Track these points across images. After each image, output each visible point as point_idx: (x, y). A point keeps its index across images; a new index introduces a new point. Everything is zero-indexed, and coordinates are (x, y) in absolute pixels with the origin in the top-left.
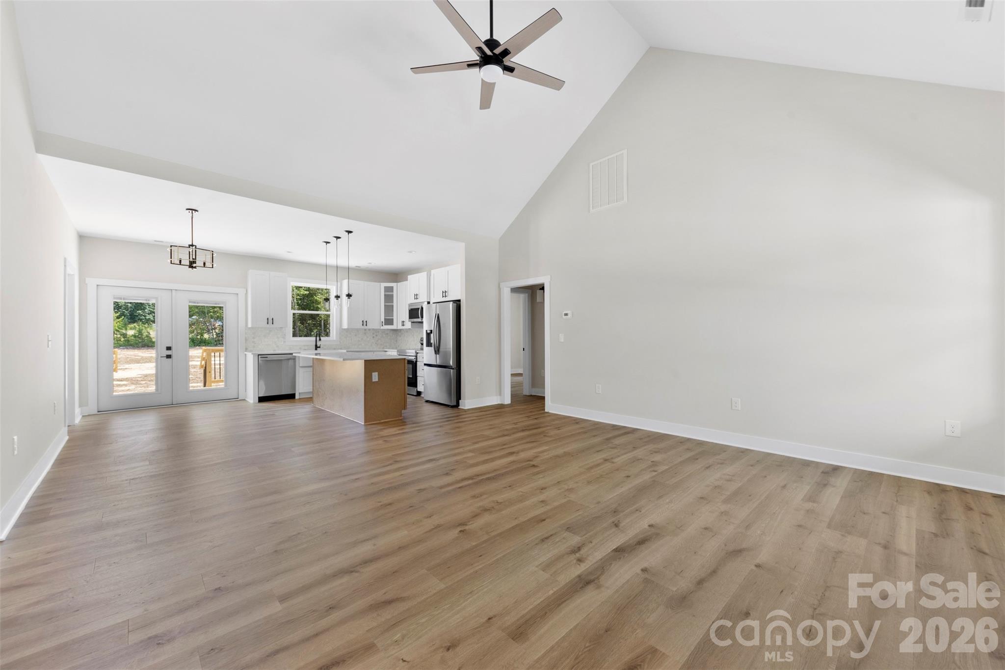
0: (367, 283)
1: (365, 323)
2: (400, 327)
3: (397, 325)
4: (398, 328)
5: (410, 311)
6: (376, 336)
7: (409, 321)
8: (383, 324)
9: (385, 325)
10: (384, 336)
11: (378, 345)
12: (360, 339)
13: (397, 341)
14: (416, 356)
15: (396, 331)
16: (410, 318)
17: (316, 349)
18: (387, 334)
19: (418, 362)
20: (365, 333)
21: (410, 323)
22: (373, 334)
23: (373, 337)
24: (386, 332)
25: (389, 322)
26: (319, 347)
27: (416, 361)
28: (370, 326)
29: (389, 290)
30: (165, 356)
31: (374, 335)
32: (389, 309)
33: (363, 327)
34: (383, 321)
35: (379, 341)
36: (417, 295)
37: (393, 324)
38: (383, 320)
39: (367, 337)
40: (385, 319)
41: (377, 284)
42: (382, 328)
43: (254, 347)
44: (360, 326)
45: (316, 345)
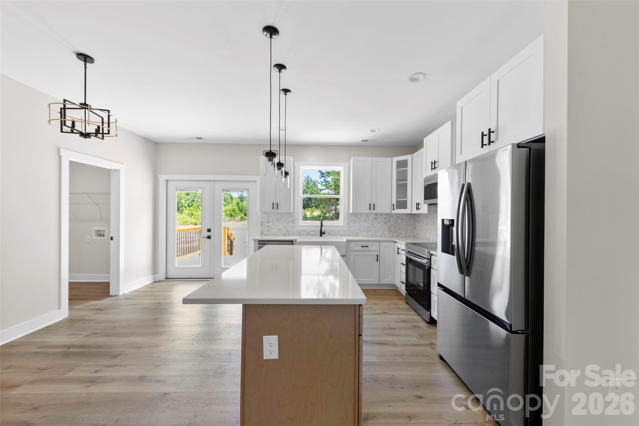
0: (375, 159)
1: (372, 207)
2: (415, 211)
3: (410, 209)
4: (413, 213)
5: (425, 188)
6: (389, 221)
7: (424, 203)
8: (395, 207)
9: (397, 208)
10: (399, 221)
11: (391, 232)
12: (370, 225)
13: (415, 228)
14: (430, 259)
15: (413, 216)
16: (426, 198)
17: (321, 236)
18: (403, 219)
19: (432, 270)
20: (376, 219)
21: (426, 206)
22: (386, 219)
23: (386, 223)
24: (401, 217)
25: (402, 204)
26: (324, 233)
27: (430, 268)
28: (378, 210)
29: (402, 164)
30: (207, 237)
31: (387, 221)
32: (402, 188)
33: (370, 211)
34: (395, 204)
35: (393, 227)
36: (434, 163)
37: (406, 208)
38: (394, 202)
39: (378, 223)
40: (397, 201)
41: (388, 159)
42: (393, 212)
43: (268, 231)
44: (366, 210)
45: (321, 231)
